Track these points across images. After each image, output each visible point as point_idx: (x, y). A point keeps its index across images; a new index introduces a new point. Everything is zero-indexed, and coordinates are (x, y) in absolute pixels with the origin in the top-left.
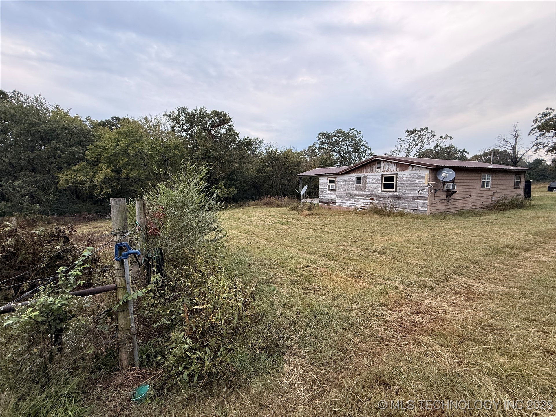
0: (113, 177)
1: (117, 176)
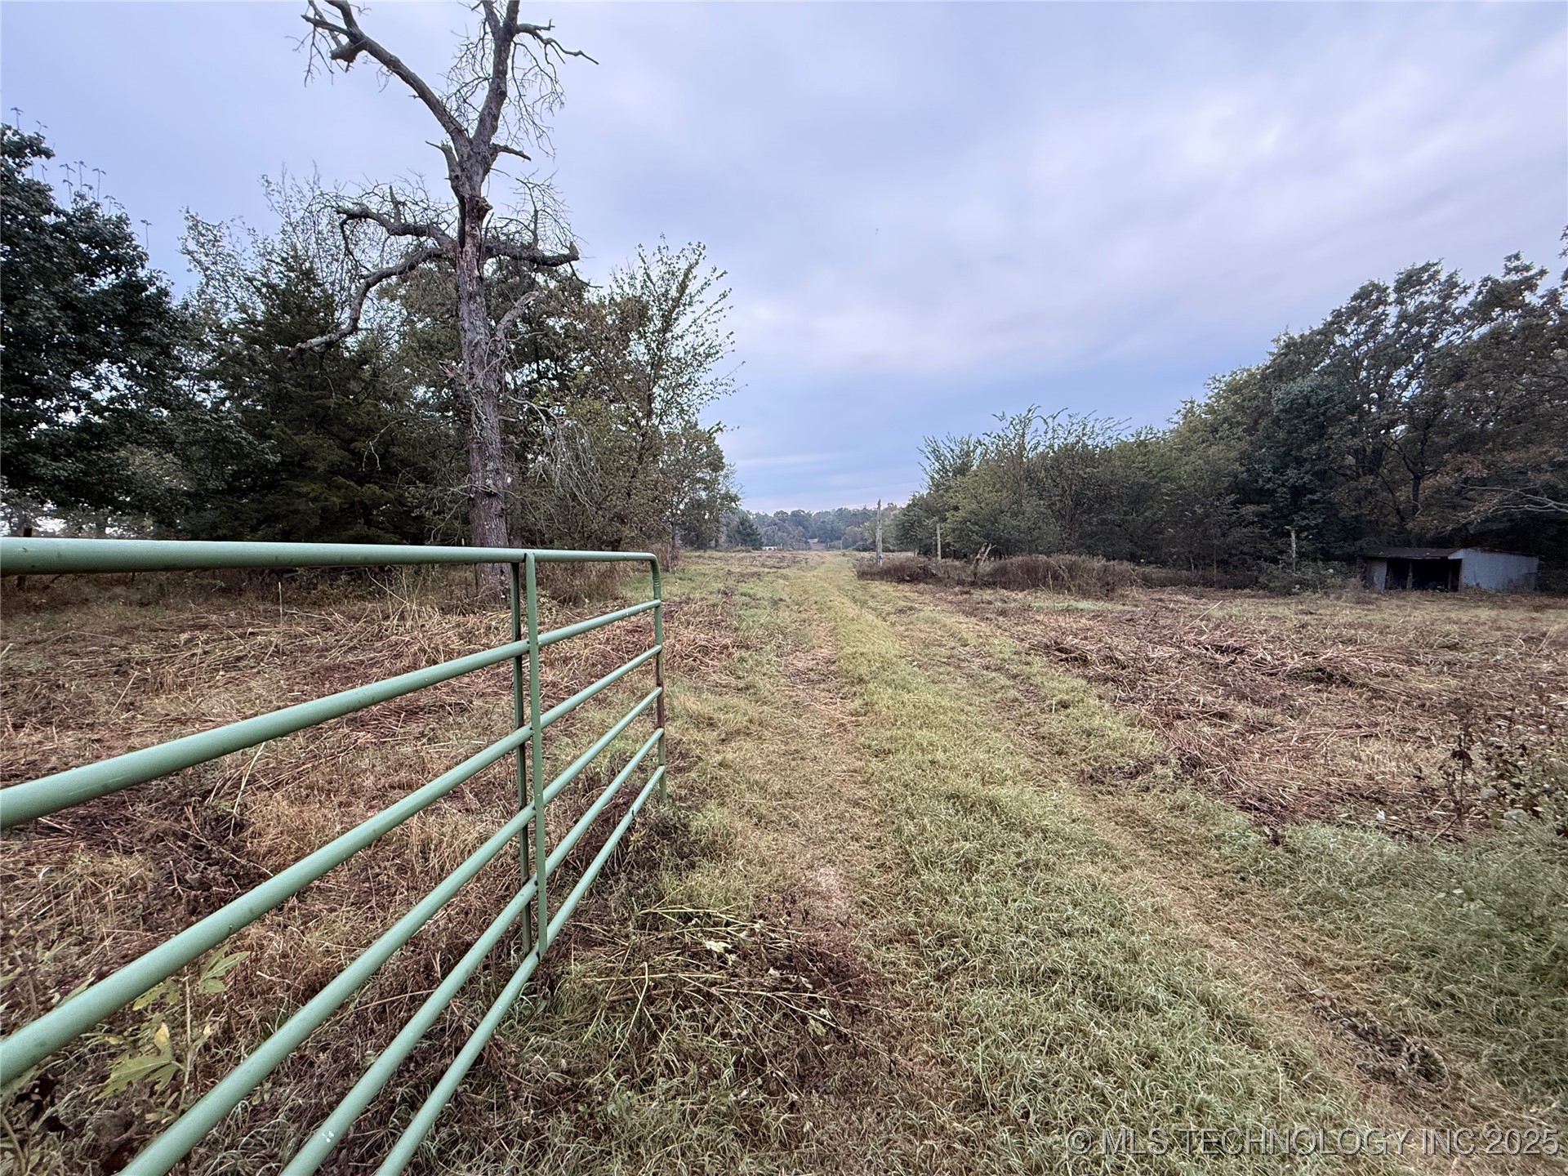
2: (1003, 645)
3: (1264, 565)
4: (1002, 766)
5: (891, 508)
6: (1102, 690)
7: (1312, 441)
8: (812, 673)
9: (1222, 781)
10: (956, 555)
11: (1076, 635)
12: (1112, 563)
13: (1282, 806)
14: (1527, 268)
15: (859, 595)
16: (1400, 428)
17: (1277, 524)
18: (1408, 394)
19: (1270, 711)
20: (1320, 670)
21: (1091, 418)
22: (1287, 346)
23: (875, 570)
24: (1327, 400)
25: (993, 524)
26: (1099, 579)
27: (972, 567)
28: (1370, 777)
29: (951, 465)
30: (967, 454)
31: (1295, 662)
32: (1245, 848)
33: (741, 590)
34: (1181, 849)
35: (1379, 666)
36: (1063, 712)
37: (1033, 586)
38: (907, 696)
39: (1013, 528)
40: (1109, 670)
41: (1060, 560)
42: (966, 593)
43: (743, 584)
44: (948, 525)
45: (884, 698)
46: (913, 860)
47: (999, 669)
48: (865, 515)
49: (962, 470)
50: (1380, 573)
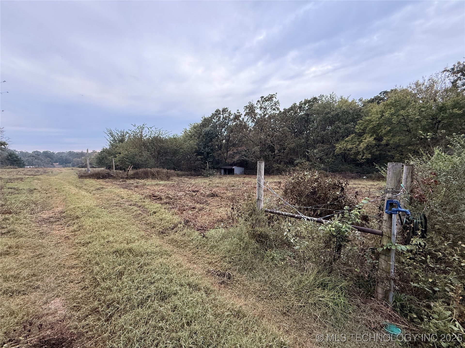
0: (374, 144)
1: (378, 143)
2: (136, 197)
3: (203, 170)
4: (135, 236)
5: (94, 152)
6: (165, 206)
7: (210, 142)
8: (52, 219)
9: (193, 225)
10: (121, 169)
11: (159, 192)
12: (169, 170)
13: (205, 227)
14: (240, 113)
15: (79, 184)
16: (224, 141)
17: (204, 160)
18: (225, 134)
19: (203, 205)
20: (212, 194)
21: (162, 130)
22: (205, 119)
23: (87, 175)
24: (212, 133)
25: (133, 159)
26: (165, 175)
27: (126, 173)
28: (220, 216)
29: (117, 139)
30: (123, 136)
31: (208, 193)
32: (198, 240)
33: (8, 186)
34: (185, 245)
35: (222, 192)
36: (155, 215)
37: (147, 178)
38: (98, 220)
39: (140, 160)
40: (168, 200)
41: (154, 170)
42: (124, 181)
43: (10, 184)
44: (117, 159)
45: (87, 222)
46: (98, 281)
47: (135, 205)
48: (82, 154)
49: (122, 141)
50: (223, 171)
